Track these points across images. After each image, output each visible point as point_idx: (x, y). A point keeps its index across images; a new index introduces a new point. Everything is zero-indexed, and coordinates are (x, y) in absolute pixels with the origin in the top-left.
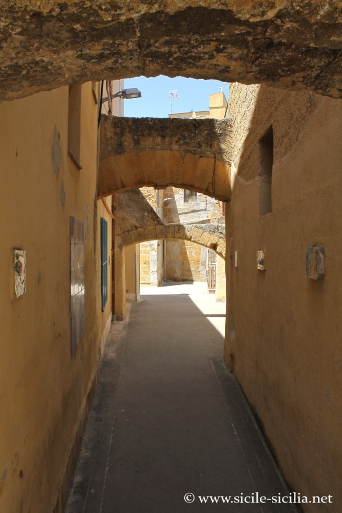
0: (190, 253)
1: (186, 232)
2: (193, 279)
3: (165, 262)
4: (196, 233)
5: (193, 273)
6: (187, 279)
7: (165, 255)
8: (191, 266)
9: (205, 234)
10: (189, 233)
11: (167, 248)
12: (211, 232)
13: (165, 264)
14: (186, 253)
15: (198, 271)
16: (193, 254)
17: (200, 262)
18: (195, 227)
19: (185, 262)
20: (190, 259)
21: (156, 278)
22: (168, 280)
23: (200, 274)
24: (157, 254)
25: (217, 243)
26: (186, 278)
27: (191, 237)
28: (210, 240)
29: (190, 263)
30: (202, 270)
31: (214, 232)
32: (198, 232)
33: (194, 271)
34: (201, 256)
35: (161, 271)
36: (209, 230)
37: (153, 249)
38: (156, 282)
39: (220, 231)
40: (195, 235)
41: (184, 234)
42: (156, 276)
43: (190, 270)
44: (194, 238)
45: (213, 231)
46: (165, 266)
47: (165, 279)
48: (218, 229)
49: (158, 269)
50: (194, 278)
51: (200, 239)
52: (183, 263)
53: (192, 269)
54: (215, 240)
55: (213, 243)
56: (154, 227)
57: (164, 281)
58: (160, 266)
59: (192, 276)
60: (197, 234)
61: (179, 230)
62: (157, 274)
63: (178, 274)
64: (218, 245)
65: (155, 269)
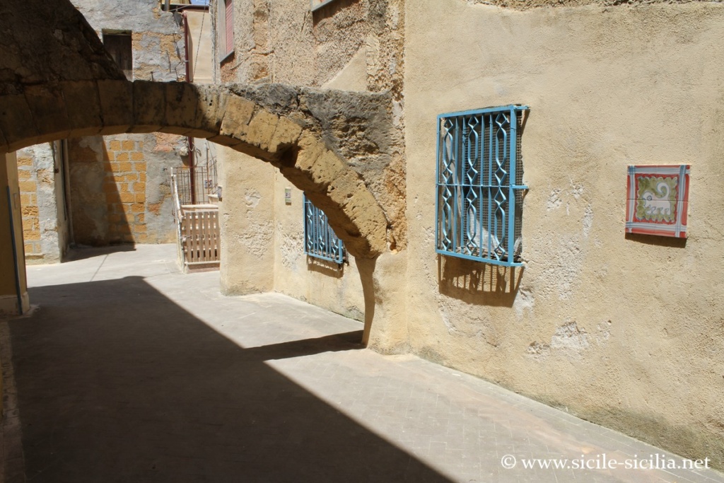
0: (122, 185)
1: (204, 105)
2: (131, 238)
3: (70, 207)
4: (234, 109)
5: (132, 227)
6: (120, 241)
7: (69, 193)
8: (127, 213)
9: (262, 113)
10: (212, 108)
11: (72, 177)
12: (279, 110)
13: (70, 211)
14: (115, 187)
15: (142, 222)
16: (130, 189)
17: (146, 205)
18: (231, 90)
19: (114, 205)
20: (123, 200)
21: (57, 243)
22: (80, 245)
23: (145, 228)
24: (55, 192)
25: (297, 141)
26: (117, 238)
27: (219, 124)
28: (278, 134)
29: (124, 207)
30: (151, 220)
31: (287, 109)
32: (239, 107)
33: (134, 223)
34: (147, 191)
35: (64, 228)
36: (271, 102)
37: (45, 180)
38: (57, 252)
39: (303, 107)
40: (231, 118)
41: (198, 111)
42: (56, 239)
43: (124, 223)
44: (228, 127)
45: (283, 104)
46: (71, 216)
47: (73, 243)
48: (298, 101)
49: (59, 223)
50: (134, 236)
51: (245, 129)
52: (110, 209)
53: (130, 218)
54: (291, 132)
55: (285, 141)
56: (91, 84)
57: (71, 247)
58: (62, 216)
59: (129, 233)
60: (237, 115)
61: (179, 100)
62: (57, 233)
63: (100, 231)
64: (300, 148)
65: (53, 223)
